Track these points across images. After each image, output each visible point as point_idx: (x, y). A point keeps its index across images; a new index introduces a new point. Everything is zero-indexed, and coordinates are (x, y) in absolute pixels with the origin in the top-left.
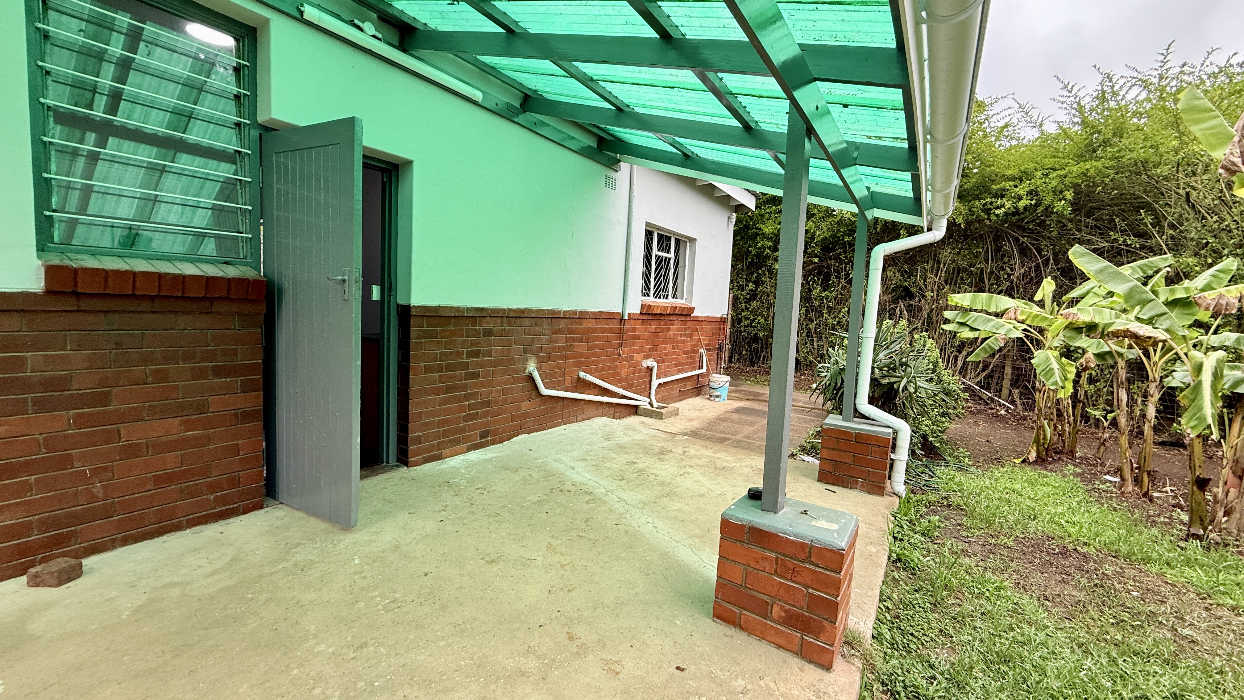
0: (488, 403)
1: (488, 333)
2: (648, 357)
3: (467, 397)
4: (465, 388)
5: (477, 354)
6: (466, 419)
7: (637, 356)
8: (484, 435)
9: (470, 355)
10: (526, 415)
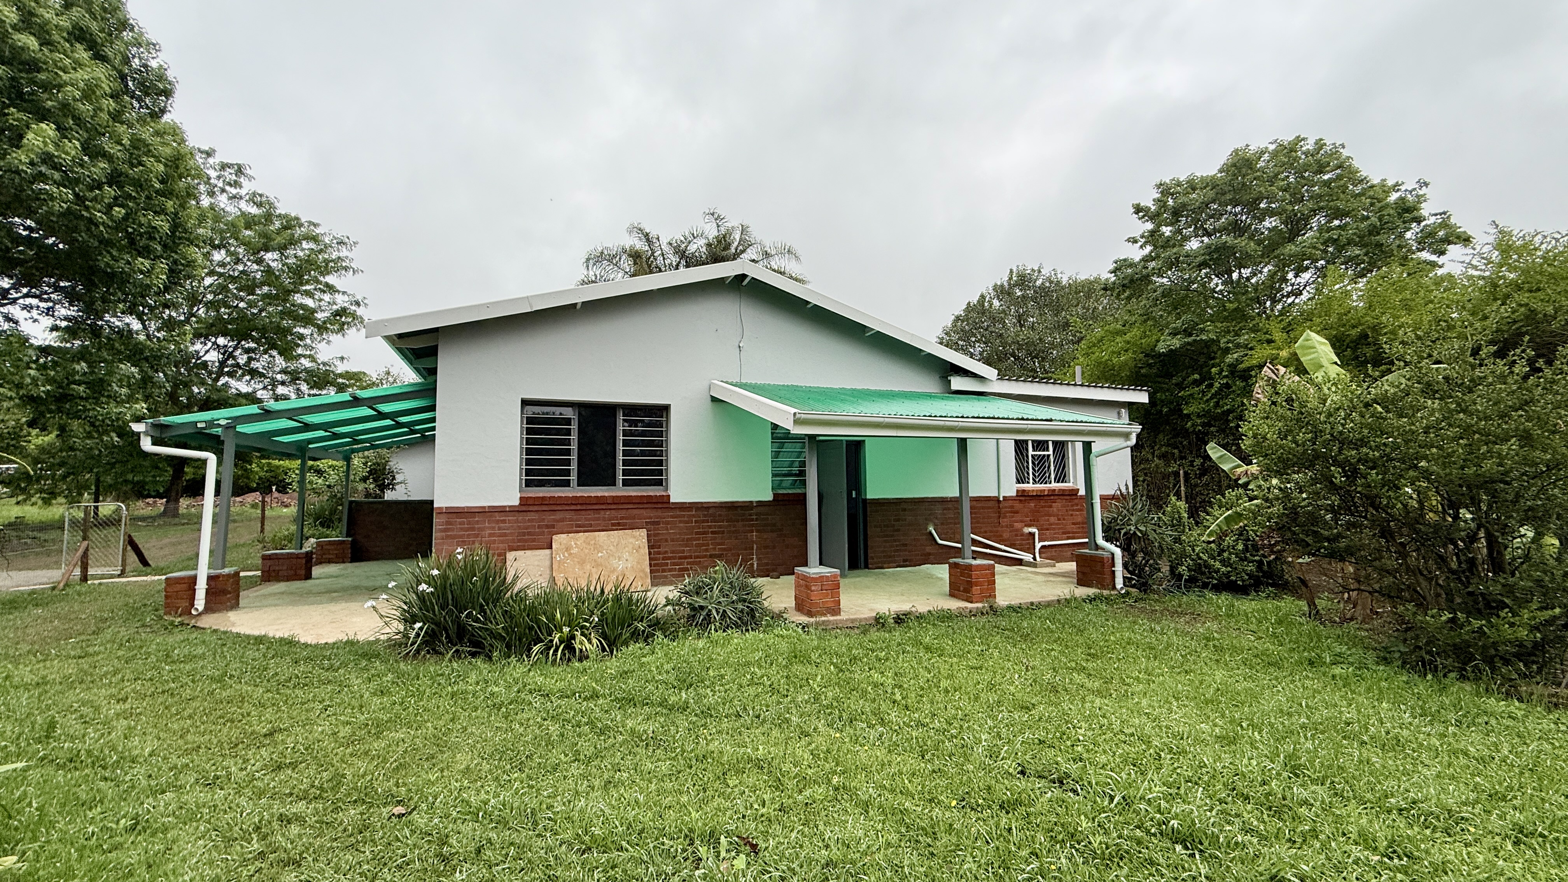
0: (906, 545)
1: (905, 510)
2: (1030, 526)
3: (895, 541)
4: (892, 536)
5: (898, 520)
6: (895, 551)
7: (1018, 525)
8: (905, 561)
9: (896, 520)
10: (929, 554)
